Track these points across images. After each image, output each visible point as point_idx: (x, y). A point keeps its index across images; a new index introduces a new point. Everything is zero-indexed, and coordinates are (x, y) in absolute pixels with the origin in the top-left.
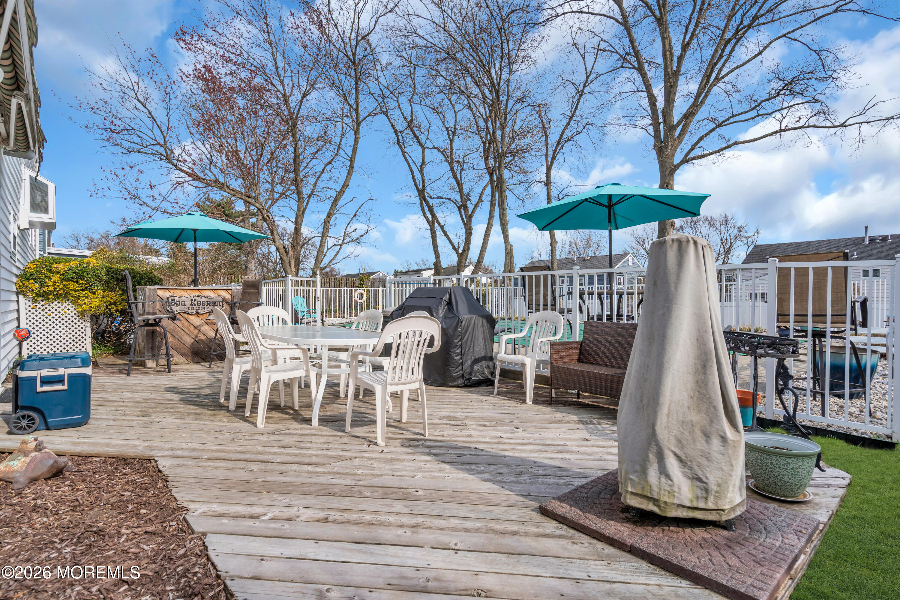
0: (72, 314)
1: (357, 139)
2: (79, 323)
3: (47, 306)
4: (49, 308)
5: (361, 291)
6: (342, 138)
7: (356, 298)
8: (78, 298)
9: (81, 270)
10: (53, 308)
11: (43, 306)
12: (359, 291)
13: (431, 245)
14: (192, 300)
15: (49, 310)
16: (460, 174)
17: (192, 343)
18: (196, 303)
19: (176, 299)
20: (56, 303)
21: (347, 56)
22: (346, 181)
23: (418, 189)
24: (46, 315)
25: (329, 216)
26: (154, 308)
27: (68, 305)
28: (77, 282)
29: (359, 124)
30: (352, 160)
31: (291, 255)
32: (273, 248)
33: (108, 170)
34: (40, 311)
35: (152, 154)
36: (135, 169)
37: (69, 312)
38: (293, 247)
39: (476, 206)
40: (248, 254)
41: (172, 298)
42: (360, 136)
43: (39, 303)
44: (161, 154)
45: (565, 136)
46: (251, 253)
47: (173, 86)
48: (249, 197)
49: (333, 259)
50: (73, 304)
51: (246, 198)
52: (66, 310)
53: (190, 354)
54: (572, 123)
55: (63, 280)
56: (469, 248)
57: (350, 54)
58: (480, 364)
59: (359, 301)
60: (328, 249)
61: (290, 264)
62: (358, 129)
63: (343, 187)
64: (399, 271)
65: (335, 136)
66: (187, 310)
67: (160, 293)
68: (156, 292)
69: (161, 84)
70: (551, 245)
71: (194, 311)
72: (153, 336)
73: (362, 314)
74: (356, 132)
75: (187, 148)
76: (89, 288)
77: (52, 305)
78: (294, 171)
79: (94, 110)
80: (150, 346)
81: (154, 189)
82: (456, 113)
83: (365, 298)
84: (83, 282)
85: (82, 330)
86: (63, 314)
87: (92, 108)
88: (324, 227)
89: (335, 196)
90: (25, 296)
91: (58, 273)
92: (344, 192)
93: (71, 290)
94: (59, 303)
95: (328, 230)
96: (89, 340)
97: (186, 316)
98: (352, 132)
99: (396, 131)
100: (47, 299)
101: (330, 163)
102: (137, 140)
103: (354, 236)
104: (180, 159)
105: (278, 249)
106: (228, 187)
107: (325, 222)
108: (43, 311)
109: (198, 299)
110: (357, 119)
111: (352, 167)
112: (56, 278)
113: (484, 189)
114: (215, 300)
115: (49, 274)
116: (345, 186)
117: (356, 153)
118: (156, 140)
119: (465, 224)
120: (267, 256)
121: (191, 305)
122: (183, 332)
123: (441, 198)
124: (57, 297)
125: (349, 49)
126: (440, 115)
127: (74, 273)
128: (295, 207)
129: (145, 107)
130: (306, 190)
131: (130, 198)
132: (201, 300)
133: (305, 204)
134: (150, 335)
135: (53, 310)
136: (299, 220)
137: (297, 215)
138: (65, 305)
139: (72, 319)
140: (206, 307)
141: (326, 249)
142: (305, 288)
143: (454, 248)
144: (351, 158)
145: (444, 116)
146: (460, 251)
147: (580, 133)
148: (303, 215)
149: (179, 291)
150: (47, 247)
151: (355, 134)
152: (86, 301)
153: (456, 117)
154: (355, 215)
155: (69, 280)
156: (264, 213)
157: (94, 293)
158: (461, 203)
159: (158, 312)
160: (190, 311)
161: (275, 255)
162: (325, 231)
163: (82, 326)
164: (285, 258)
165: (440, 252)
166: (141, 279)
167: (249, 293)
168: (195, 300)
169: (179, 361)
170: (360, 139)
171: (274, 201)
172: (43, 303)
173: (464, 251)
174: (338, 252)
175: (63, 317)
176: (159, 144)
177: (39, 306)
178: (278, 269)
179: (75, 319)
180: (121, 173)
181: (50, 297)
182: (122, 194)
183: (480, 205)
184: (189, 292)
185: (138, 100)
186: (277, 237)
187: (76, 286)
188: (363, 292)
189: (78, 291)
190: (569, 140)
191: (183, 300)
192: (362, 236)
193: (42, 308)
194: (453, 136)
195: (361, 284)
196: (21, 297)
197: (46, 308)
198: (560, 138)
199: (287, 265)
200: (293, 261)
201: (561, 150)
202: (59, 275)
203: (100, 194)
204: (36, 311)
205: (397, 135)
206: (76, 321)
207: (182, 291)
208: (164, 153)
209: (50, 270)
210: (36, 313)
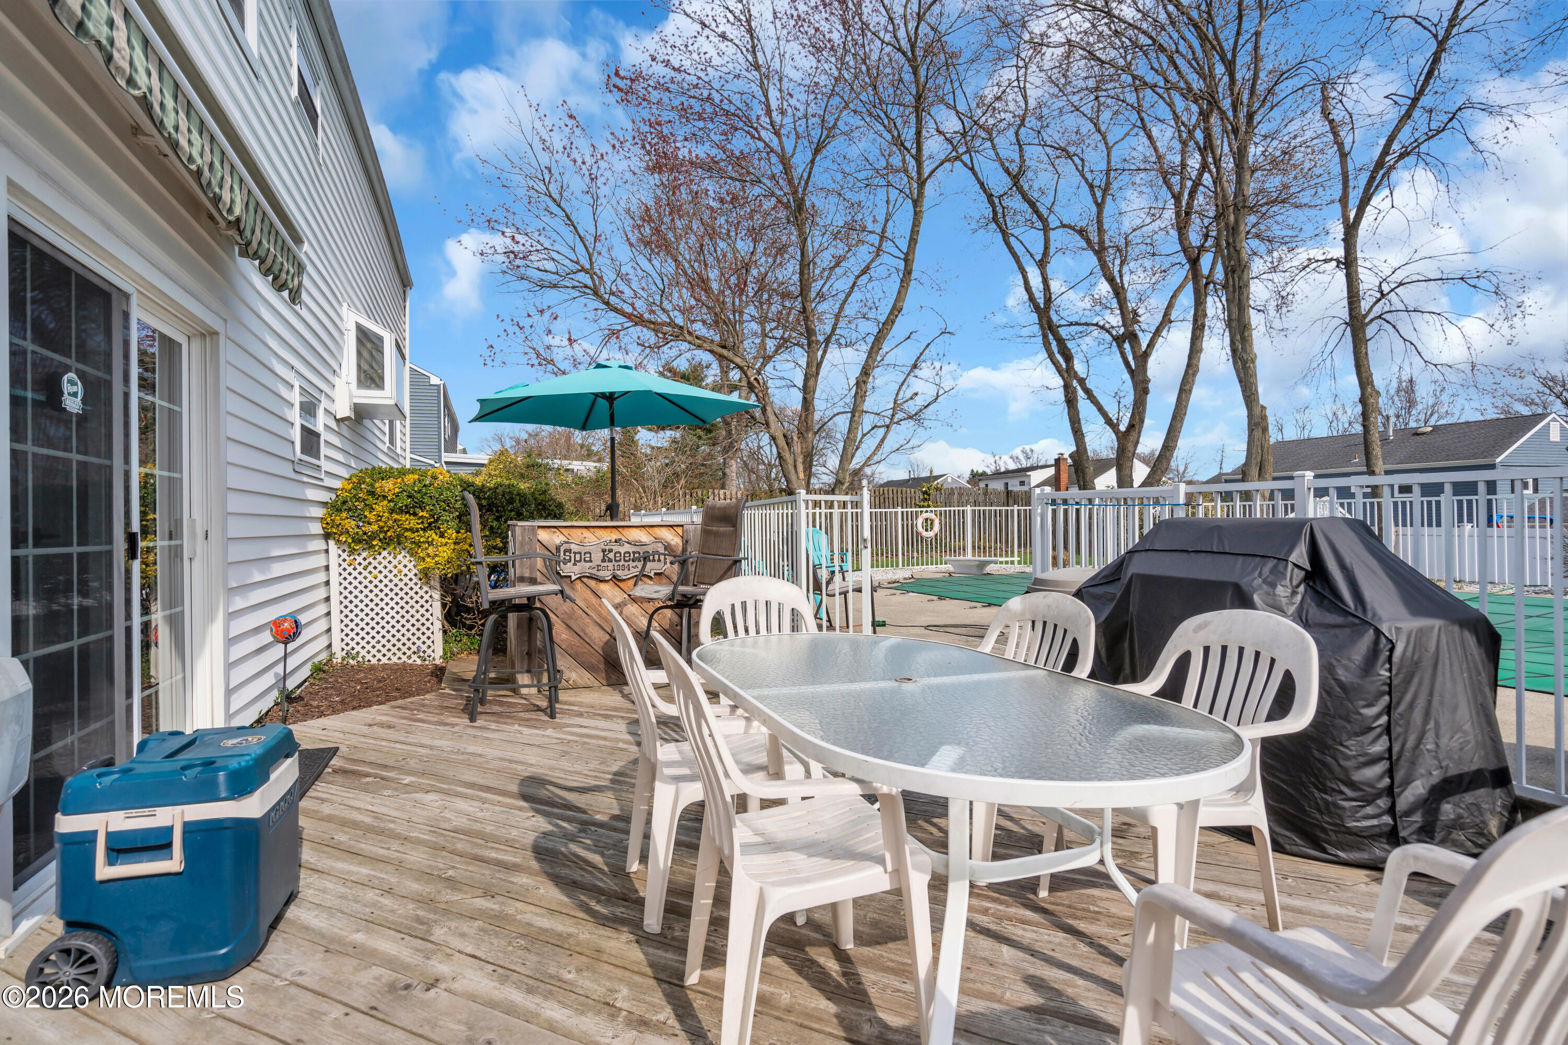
0: (411, 575)
1: (917, 216)
2: (421, 593)
3: (371, 560)
4: (375, 563)
5: (928, 515)
6: (887, 221)
7: (920, 529)
8: (418, 544)
9: (419, 491)
10: (380, 563)
11: (365, 559)
12: (925, 515)
13: (1066, 417)
14: (604, 551)
15: (375, 568)
16: (1120, 271)
17: (606, 643)
18: (611, 555)
19: (574, 548)
20: (385, 553)
21: (900, 50)
22: (896, 300)
23: (1037, 307)
24: (370, 578)
25: (866, 372)
26: (532, 567)
27: (403, 558)
28: (415, 514)
29: (922, 184)
30: (908, 259)
31: (797, 448)
32: (765, 439)
33: (508, 320)
34: (360, 569)
35: (573, 287)
36: (547, 315)
37: (405, 571)
38: (801, 434)
39: (1157, 333)
40: (725, 450)
41: (565, 546)
42: (924, 208)
43: (359, 555)
44: (586, 286)
45: (1396, 146)
46: (730, 449)
47: (601, 163)
48: (724, 347)
49: (874, 454)
50: (412, 555)
51: (720, 350)
52: (400, 567)
53: (602, 666)
54: (1416, 114)
55: (392, 511)
56: (1142, 421)
57: (905, 44)
58: (1469, 798)
59: (925, 534)
60: (864, 435)
61: (795, 466)
62: (921, 194)
63: (891, 313)
64: (980, 471)
65: (872, 221)
66: (594, 571)
67: (543, 535)
68: (535, 535)
69: (584, 163)
70: (1363, 401)
71: (607, 574)
72: (530, 629)
73: (1016, 603)
74: (916, 203)
75: (623, 271)
76: (433, 524)
77: (380, 558)
78: (801, 294)
79: (492, 224)
80: (526, 648)
81: (575, 346)
82: (1109, 150)
83: (936, 528)
84: (424, 514)
85: (427, 606)
86: (395, 576)
87: (489, 221)
88: (857, 393)
89: (875, 331)
90: (338, 542)
91: (385, 497)
92: (893, 322)
93: (407, 530)
94: (390, 554)
95: (864, 397)
96: (438, 625)
97: (592, 583)
98: (909, 204)
99: (990, 197)
100: (371, 547)
101: (864, 272)
102: (550, 266)
103: (912, 407)
104: (614, 289)
105: (773, 438)
106: (690, 333)
107: (857, 384)
108: (365, 569)
109: (616, 548)
110: (919, 172)
111: (908, 272)
112: (381, 507)
113: (1174, 296)
114: (650, 549)
115: (371, 500)
116: (896, 310)
117: (916, 243)
118: (577, 263)
119: (1131, 372)
120: (755, 455)
121: (603, 561)
122: (587, 620)
123: (1077, 324)
124: (386, 542)
125: (902, 33)
126: (1075, 158)
127: (409, 497)
128: (803, 361)
129: (559, 206)
130: (823, 329)
131: (540, 364)
132: (622, 550)
133: (820, 353)
134: (526, 626)
135: (380, 568)
136: (811, 383)
137: (806, 375)
138: (400, 557)
139: (411, 584)
140: (632, 564)
141: (859, 436)
142: (823, 511)
143: (1109, 421)
144: (907, 254)
145: (1082, 160)
146: (1123, 428)
147: (1439, 132)
148: (818, 374)
149: (579, 531)
150: (443, 454)
151: (915, 206)
152: (431, 550)
153: (1108, 155)
154: (915, 366)
155: (401, 511)
156: (749, 374)
157: (442, 535)
158: (1122, 330)
159: (539, 577)
160: (601, 574)
161: (769, 452)
162: (859, 399)
163: (427, 597)
164: (787, 455)
165: (1084, 430)
166: (522, 506)
167: (717, 534)
168: (610, 551)
169: (580, 682)
170: (925, 215)
171: (767, 359)
172: (364, 554)
173: (1131, 426)
174: (882, 441)
175: (396, 580)
176: (583, 269)
177: (359, 559)
178: (773, 475)
179: (416, 584)
180: (526, 322)
181: (374, 543)
182: (527, 357)
183: (1164, 333)
184: (599, 532)
185: (550, 196)
186: (772, 418)
187: (413, 522)
188: (932, 516)
189: (417, 531)
190: (1408, 154)
191: (587, 549)
192: (926, 407)
193: (365, 563)
194: (1104, 197)
195: (925, 500)
196: (332, 543)
197: (370, 563)
198: (1386, 152)
199: (791, 468)
200: (800, 459)
201: (1385, 182)
202: (385, 502)
203: (498, 362)
204: (355, 569)
205: (992, 203)
206: (416, 588)
207: (584, 531)
208: (590, 283)
209: (372, 493)
210: (355, 574)
